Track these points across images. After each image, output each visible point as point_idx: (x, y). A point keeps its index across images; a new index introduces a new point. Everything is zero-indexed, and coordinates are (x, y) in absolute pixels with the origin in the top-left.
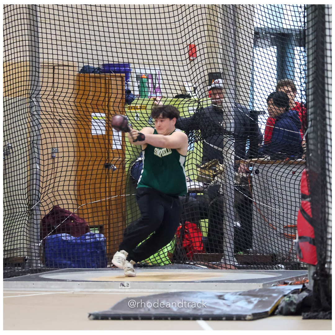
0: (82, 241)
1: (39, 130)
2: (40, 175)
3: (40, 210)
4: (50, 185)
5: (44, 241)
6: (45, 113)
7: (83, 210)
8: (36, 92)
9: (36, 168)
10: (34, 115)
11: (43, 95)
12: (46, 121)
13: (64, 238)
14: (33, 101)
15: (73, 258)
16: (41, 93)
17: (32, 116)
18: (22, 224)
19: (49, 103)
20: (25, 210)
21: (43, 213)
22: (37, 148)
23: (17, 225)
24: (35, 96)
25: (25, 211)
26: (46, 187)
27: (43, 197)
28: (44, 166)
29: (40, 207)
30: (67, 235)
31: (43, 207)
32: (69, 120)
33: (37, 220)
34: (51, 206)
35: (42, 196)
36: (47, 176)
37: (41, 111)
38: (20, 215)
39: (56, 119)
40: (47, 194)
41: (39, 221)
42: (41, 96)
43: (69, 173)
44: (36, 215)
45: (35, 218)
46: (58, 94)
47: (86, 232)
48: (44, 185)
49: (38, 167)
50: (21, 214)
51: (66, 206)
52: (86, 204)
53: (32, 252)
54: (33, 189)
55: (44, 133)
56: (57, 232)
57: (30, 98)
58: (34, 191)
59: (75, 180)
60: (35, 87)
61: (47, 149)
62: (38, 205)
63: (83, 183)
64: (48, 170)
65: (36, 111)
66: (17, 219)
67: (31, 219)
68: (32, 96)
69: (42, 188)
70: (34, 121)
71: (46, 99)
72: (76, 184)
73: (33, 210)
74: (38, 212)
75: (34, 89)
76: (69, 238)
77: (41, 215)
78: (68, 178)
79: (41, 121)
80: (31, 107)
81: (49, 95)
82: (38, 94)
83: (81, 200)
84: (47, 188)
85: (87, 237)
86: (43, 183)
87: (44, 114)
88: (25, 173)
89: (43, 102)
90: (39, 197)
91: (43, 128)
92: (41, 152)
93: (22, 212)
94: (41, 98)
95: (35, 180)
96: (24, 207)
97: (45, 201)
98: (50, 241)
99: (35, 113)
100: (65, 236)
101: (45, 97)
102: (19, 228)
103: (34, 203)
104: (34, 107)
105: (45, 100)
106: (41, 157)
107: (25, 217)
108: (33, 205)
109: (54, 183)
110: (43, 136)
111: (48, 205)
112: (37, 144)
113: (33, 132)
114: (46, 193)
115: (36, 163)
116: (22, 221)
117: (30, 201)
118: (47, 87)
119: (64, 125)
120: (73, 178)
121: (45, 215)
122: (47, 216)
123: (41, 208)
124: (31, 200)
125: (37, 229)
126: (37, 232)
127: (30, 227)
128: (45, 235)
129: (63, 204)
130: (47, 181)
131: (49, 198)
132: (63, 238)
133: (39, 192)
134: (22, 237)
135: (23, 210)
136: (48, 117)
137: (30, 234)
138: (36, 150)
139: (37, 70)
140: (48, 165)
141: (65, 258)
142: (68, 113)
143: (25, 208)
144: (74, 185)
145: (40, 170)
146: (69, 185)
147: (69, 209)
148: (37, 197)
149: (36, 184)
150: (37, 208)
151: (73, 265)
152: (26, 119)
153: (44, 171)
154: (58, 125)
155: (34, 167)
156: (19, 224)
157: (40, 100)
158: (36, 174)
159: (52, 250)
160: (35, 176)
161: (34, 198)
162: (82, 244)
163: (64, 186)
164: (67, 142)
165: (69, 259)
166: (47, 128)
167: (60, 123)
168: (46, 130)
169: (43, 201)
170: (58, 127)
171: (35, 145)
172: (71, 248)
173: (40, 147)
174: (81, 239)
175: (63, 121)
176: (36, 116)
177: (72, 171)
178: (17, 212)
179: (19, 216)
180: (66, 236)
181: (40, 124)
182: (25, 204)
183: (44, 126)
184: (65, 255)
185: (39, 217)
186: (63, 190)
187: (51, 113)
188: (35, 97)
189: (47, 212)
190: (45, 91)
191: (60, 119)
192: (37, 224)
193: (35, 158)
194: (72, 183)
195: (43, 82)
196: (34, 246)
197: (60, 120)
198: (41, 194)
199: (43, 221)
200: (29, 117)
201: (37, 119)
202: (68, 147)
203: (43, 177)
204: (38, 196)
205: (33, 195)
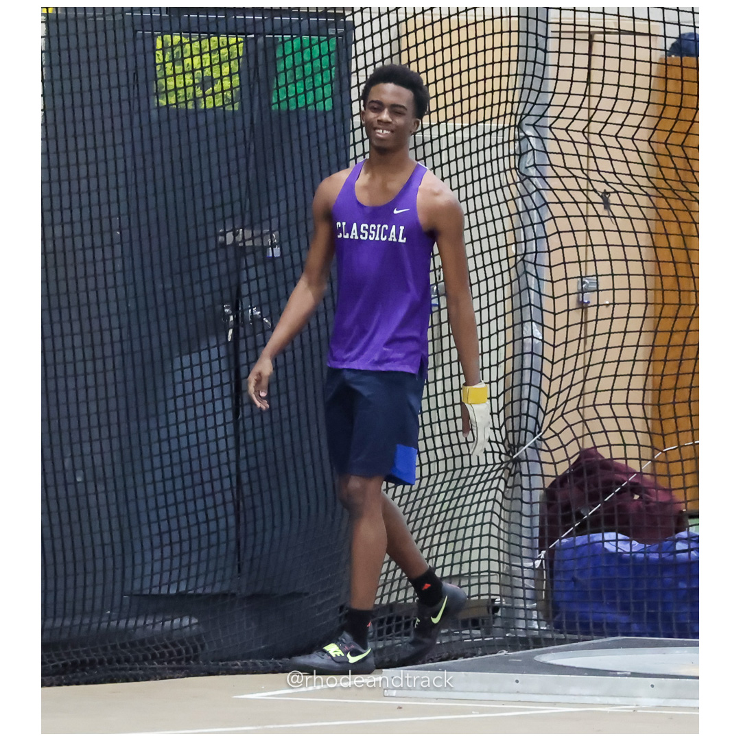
0: (664, 555)
1: (542, 222)
2: (543, 357)
3: (541, 463)
4: (570, 386)
5: (551, 553)
6: (562, 172)
7: (668, 463)
8: (537, 110)
9: (532, 337)
10: (529, 177)
11: (558, 117)
12: (564, 196)
13: (610, 547)
14: (527, 137)
15: (639, 606)
16: (553, 111)
17: (521, 182)
18: (487, 501)
19: (573, 142)
20: (497, 461)
21: (549, 470)
22: (537, 277)
23: (471, 505)
24: (532, 120)
25: (495, 464)
26: (559, 392)
27: (551, 423)
28: (555, 330)
29: (542, 454)
30: (621, 536)
31: (550, 451)
32: (633, 194)
33: (530, 490)
34: (573, 449)
35: (548, 418)
36: (565, 359)
37: (551, 165)
38: (482, 475)
39: (595, 190)
40: (562, 415)
41: (538, 495)
42: (549, 121)
43: (628, 353)
44: (529, 476)
45: (525, 485)
46: (601, 116)
47: (677, 531)
48: (555, 389)
49: (537, 333)
50: (484, 473)
51: (618, 452)
52: (679, 447)
53: (513, 587)
54: (521, 400)
55: (559, 232)
56: (589, 528)
57: (519, 127)
58: (525, 403)
59: (647, 375)
60: (534, 95)
61: (566, 279)
62: (535, 447)
63: (669, 382)
64: (566, 343)
65: (535, 165)
66: (470, 485)
67: (513, 487)
68: (525, 122)
69: (548, 397)
70: (530, 195)
71: (567, 130)
72: (649, 386)
73: (517, 461)
74: (536, 469)
75: (532, 99)
76: (625, 547)
77: (543, 476)
78: (625, 368)
79: (549, 196)
80: (521, 155)
81: (574, 119)
82: (542, 116)
83: (663, 435)
84: (563, 397)
85: (680, 546)
86: (551, 380)
87: (558, 176)
88: (497, 349)
89: (556, 139)
90: (537, 422)
91: (553, 218)
92: (546, 288)
93: (487, 465)
94: (550, 127)
95: (527, 373)
96: (493, 452)
97: (557, 435)
98: (568, 553)
99: (532, 172)
100: (612, 541)
101: (562, 123)
102: (476, 514)
103: (522, 441)
104: (530, 154)
105: (561, 135)
106: (547, 304)
107: (496, 482)
108: (520, 445)
109: (585, 380)
110: (554, 242)
111: (564, 446)
112: (535, 264)
113: (523, 227)
114: (559, 412)
115: (532, 321)
116: (485, 494)
117: (510, 435)
118: (569, 94)
119: (617, 211)
120: (640, 368)
121: (556, 476)
122: (561, 481)
123: (545, 456)
124: (513, 431)
125: (531, 516)
126: (531, 528)
127: (510, 511)
128: (554, 536)
129: (610, 445)
130: (562, 376)
131: (570, 426)
132: (607, 545)
133: (539, 406)
134: (485, 539)
135: (490, 461)
136: (571, 183)
137: (509, 533)
138: (533, 282)
139: (542, 45)
140: (567, 326)
141: (613, 605)
142: (631, 175)
143: (497, 455)
144: (644, 390)
145: (543, 341)
146: (628, 389)
147: (626, 459)
148: (531, 422)
149: (530, 385)
150: (532, 455)
151: (635, 627)
152: (506, 189)
153: (554, 347)
154: (600, 208)
155: (527, 332)
156: (479, 502)
157: (549, 135)
158: (532, 353)
159: (574, 580)
160: (527, 358)
161: (523, 426)
162: (664, 566)
163: (612, 390)
164: (626, 260)
165: (625, 608)
166: (568, 216)
167: (607, 204)
168: (563, 224)
169: (549, 433)
170: (599, 216)
171: (530, 268)
172: (631, 575)
173: (545, 273)
174: (659, 551)
175: (613, 198)
176: (535, 180)
177: (638, 346)
178: (471, 467)
179: (478, 478)
180: (617, 540)
181: (546, 203)
182: (497, 442)
183: (557, 210)
184: (614, 598)
185: (537, 482)
186: (610, 404)
187: (578, 173)
188: (534, 125)
189: (563, 468)
190: (565, 106)
191: (605, 193)
192: (531, 503)
193: (530, 304)
194: (638, 382)
195: (557, 80)
196: (522, 567)
197: (605, 195)
198: (545, 414)
199: (550, 493)
200: (515, 183)
201: (538, 190)
202: (629, 275)
203: (553, 363)
204: (536, 419)
205: (520, 415)
